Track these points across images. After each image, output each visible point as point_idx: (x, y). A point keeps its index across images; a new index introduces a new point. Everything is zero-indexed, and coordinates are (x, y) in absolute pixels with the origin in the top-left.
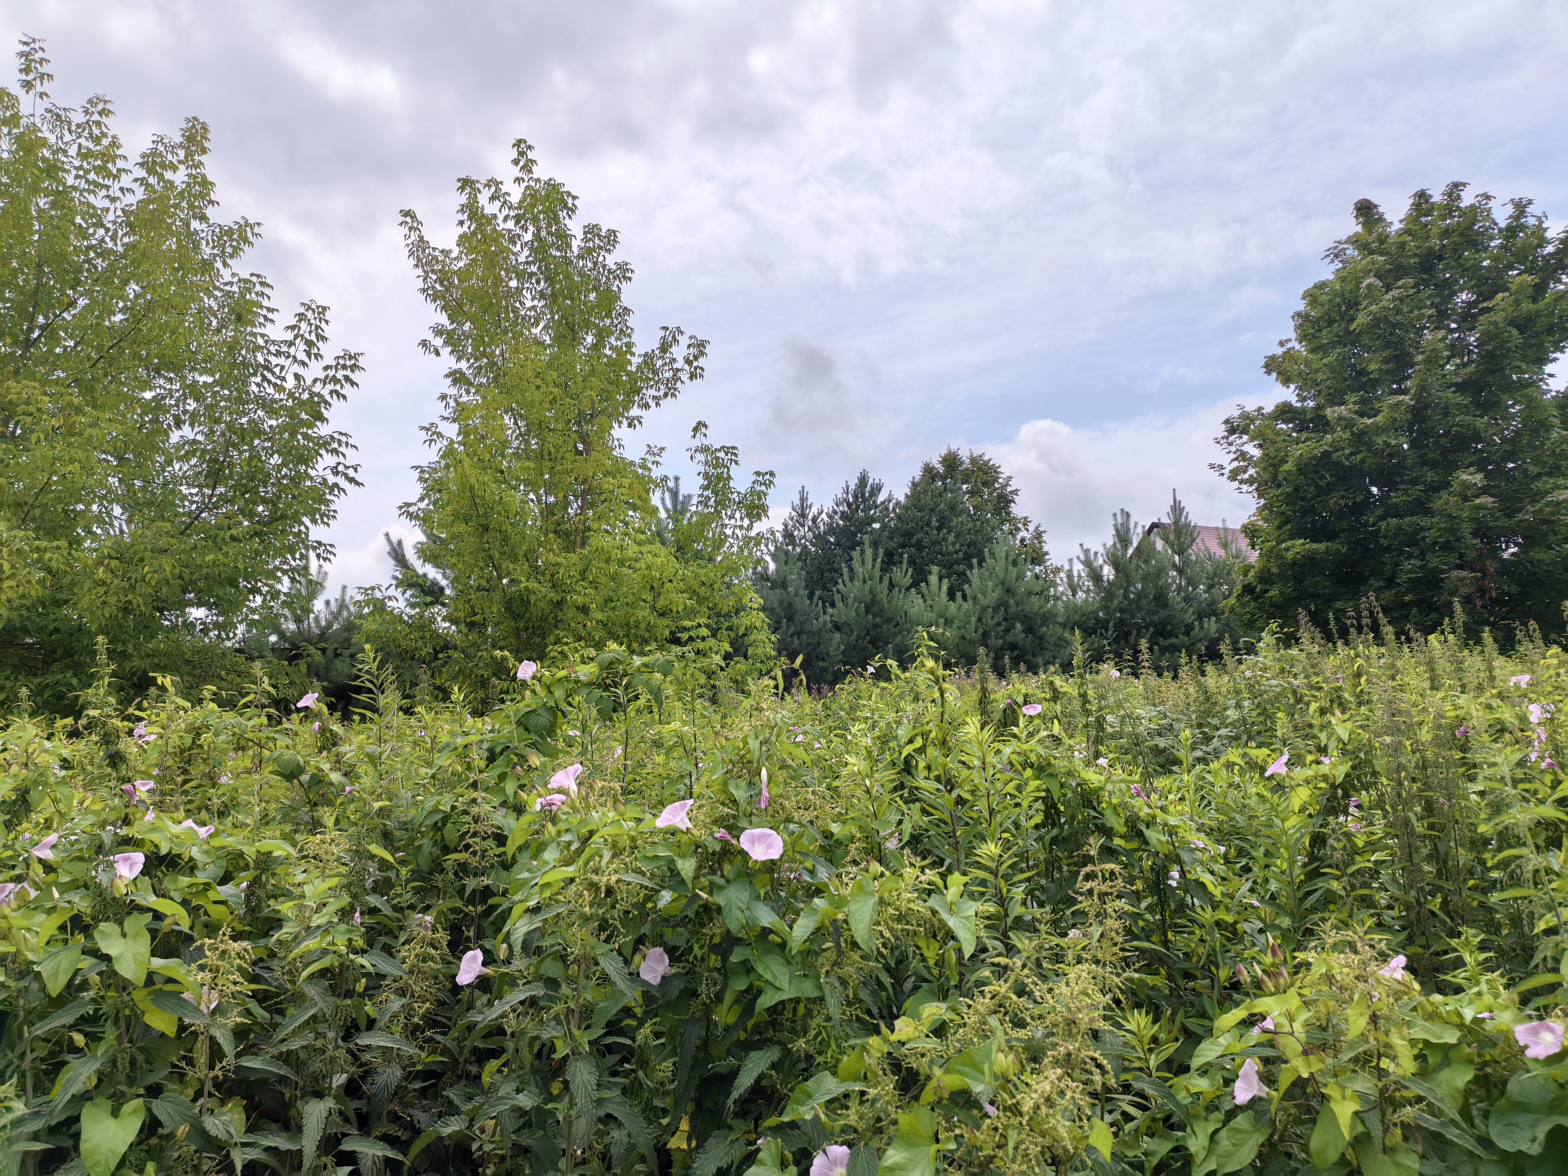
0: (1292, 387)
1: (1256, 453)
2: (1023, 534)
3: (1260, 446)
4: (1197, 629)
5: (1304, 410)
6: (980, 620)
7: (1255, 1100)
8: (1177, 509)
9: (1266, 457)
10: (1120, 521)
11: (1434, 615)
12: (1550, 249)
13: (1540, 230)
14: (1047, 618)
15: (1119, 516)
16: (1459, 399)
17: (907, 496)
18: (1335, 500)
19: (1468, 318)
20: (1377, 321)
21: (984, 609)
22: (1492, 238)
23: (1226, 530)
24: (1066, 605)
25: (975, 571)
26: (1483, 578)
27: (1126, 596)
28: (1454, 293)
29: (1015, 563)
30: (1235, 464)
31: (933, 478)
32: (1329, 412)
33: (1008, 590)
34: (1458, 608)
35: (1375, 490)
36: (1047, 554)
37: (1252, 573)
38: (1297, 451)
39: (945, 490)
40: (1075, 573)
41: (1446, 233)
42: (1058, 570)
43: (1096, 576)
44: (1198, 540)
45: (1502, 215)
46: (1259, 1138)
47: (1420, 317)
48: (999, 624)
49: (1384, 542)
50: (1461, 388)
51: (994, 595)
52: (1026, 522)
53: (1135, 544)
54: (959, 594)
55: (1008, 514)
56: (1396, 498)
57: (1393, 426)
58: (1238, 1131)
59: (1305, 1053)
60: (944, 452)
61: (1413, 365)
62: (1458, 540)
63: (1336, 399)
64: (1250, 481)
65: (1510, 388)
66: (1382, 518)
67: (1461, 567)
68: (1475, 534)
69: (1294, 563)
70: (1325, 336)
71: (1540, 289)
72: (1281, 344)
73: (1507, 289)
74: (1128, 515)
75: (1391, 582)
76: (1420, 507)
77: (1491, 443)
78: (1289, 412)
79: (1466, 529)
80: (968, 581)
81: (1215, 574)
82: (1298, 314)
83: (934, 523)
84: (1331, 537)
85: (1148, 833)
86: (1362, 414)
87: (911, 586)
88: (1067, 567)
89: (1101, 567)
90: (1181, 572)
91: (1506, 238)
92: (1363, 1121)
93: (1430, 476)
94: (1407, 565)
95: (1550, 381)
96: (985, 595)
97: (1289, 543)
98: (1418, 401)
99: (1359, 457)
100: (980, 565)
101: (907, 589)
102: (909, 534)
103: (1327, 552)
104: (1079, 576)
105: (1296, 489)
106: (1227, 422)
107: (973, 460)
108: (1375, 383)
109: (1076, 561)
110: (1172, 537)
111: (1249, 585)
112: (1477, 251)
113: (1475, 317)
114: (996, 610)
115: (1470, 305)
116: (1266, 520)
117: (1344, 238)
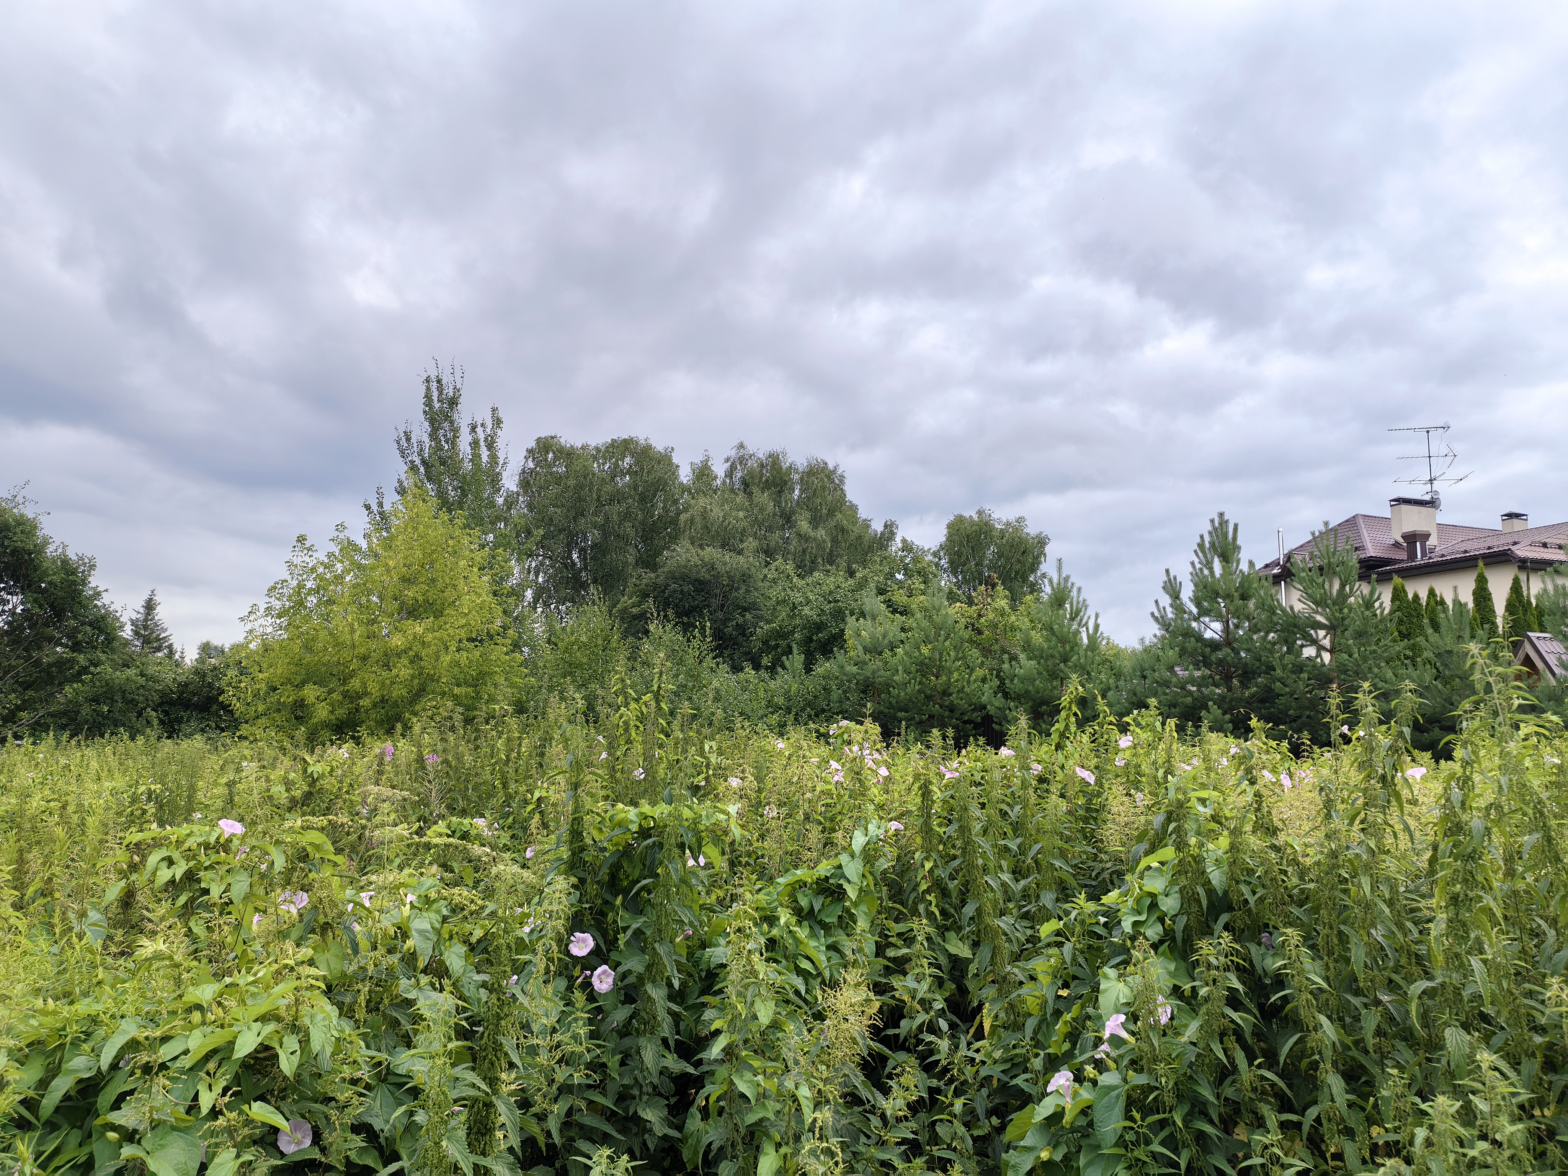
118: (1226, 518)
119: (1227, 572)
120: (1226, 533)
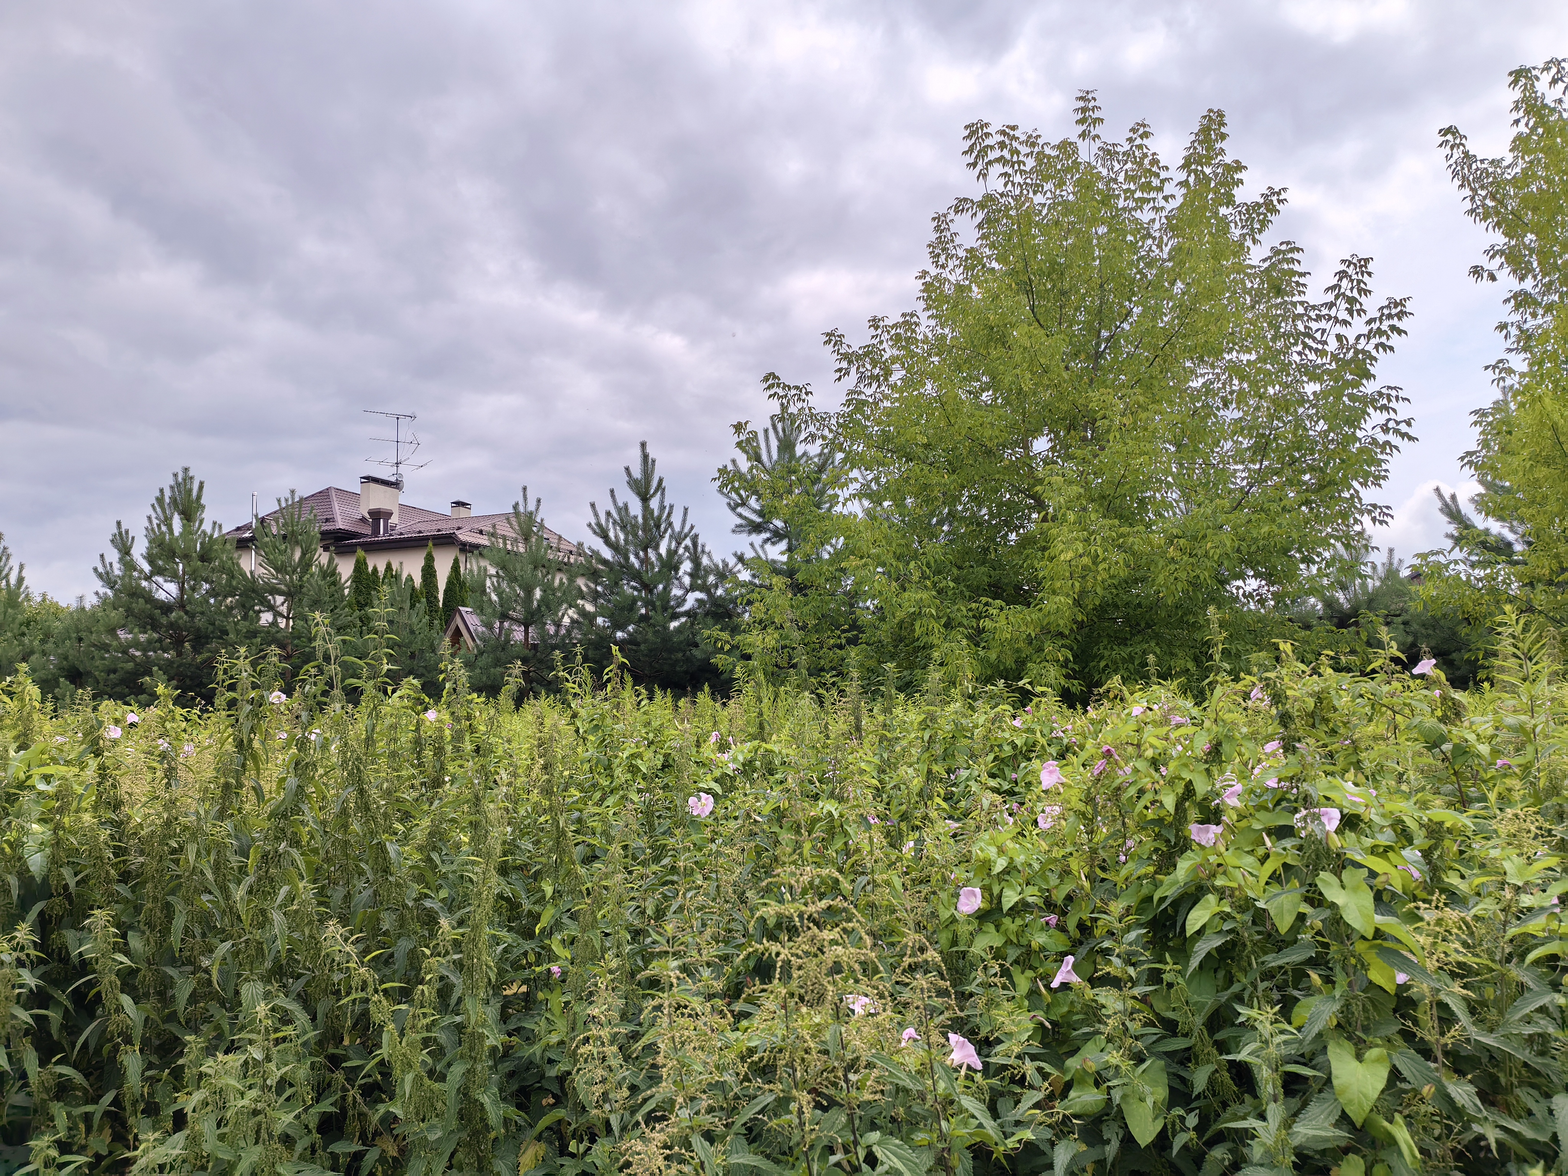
118: (191, 474)
119: (187, 531)
120: (191, 490)
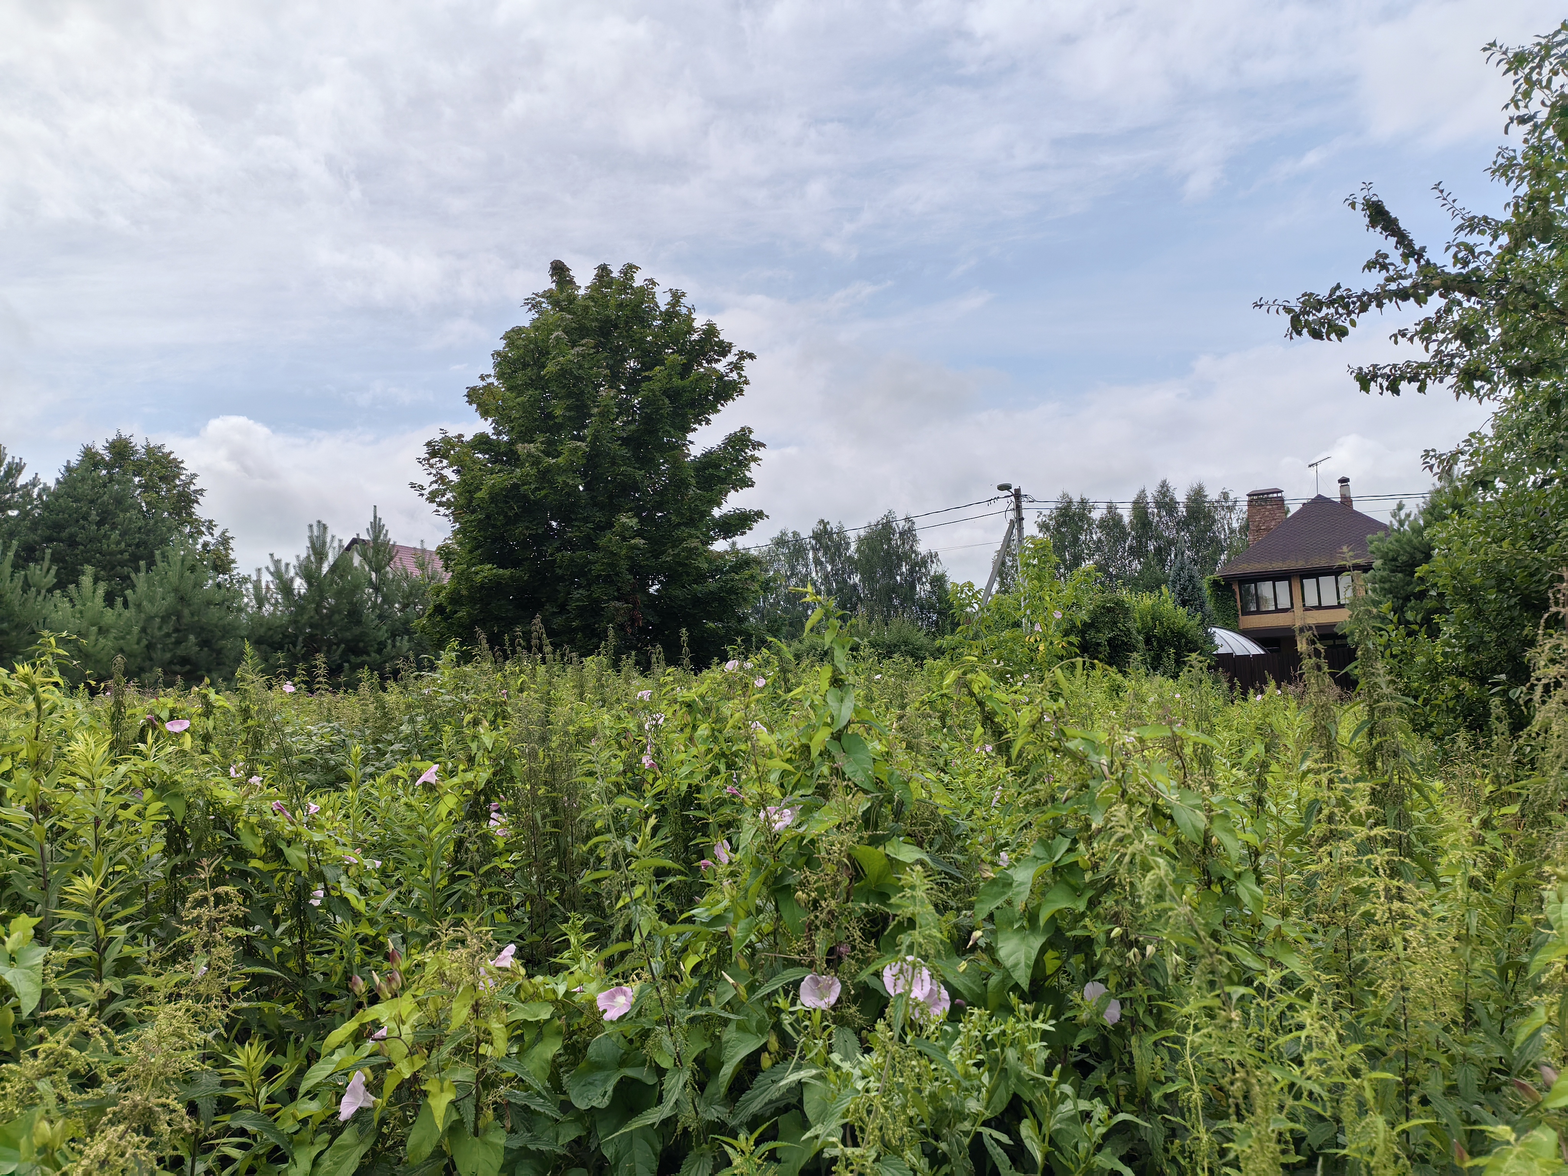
0: (490, 420)
1: (453, 477)
2: (207, 538)
3: (458, 472)
4: (389, 647)
5: (498, 442)
6: (144, 630)
7: (361, 1111)
8: (377, 527)
9: (463, 483)
10: (316, 533)
11: (595, 640)
12: (695, 337)
13: (689, 320)
14: (228, 631)
15: (315, 528)
16: (624, 451)
17: (58, 481)
18: (520, 529)
19: (634, 383)
20: (563, 373)
21: (150, 618)
22: (655, 319)
23: (424, 551)
24: (251, 617)
25: (142, 574)
26: (634, 608)
27: (317, 610)
28: (625, 360)
29: (193, 569)
30: (435, 486)
31: (96, 466)
32: (520, 447)
33: (182, 599)
34: (611, 633)
35: (554, 524)
36: (233, 561)
37: (443, 594)
38: (490, 481)
39: (111, 480)
40: (263, 585)
41: (621, 306)
42: (245, 580)
43: (286, 588)
44: (396, 559)
45: (663, 301)
46: (363, 1149)
47: (597, 376)
48: (168, 635)
49: (559, 572)
50: (626, 442)
51: (163, 602)
52: (211, 525)
53: (331, 558)
54: (119, 600)
55: (190, 514)
56: (571, 534)
57: (570, 469)
58: (341, 1147)
59: (411, 1053)
60: (112, 437)
61: (591, 416)
62: (617, 574)
63: (526, 436)
64: (447, 505)
65: (663, 448)
66: (559, 550)
67: (618, 599)
68: (630, 570)
69: (482, 586)
70: (520, 378)
71: (686, 369)
72: (482, 378)
73: (663, 364)
74: (325, 527)
75: (563, 609)
76: (590, 543)
77: (645, 493)
78: (485, 443)
79: (624, 565)
80: (133, 587)
81: (411, 594)
82: (497, 354)
83: (94, 516)
84: (516, 564)
85: (287, 851)
86: (548, 455)
87: (55, 587)
88: (254, 577)
89: (292, 580)
90: (377, 589)
91: (664, 321)
92: (458, 1110)
93: (599, 516)
94: (576, 594)
95: (690, 447)
96: (152, 601)
97: (478, 568)
98: (592, 449)
99: (543, 493)
100: (148, 569)
101: (50, 591)
102: (58, 527)
103: (511, 577)
104: (268, 587)
105: (488, 517)
106: (429, 444)
107: (149, 450)
108: (559, 428)
109: (264, 571)
110: (370, 553)
111: (440, 605)
112: (644, 327)
113: (639, 382)
114: (165, 619)
115: (635, 371)
116: (460, 544)
117: (541, 292)
